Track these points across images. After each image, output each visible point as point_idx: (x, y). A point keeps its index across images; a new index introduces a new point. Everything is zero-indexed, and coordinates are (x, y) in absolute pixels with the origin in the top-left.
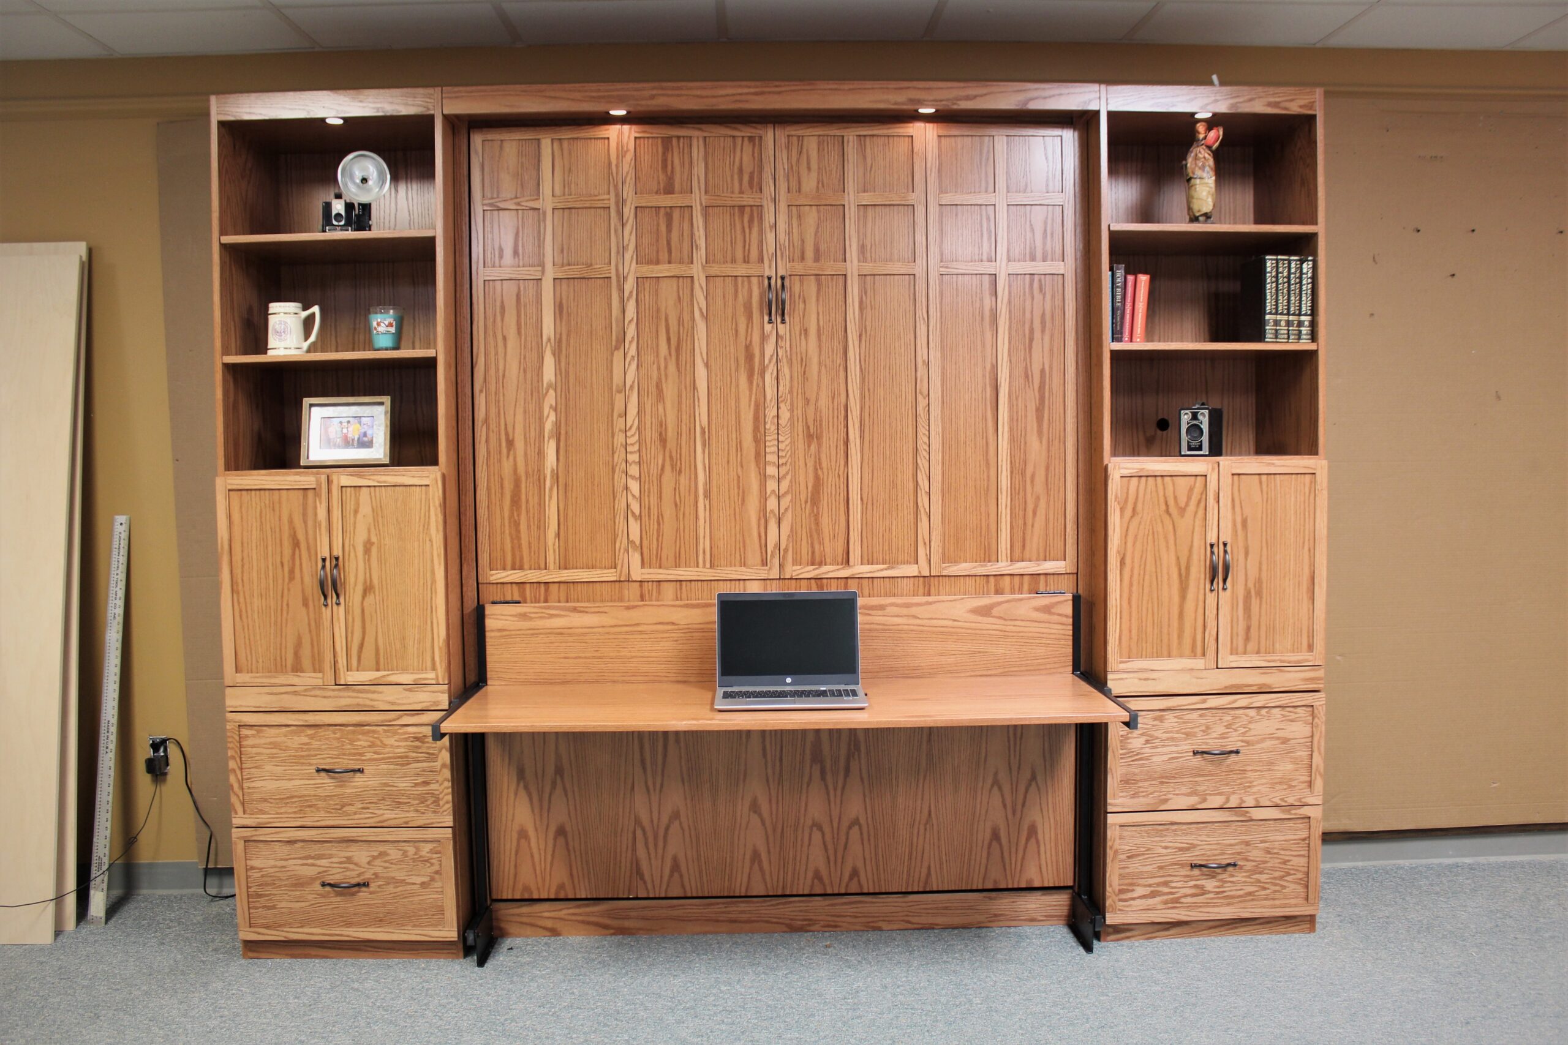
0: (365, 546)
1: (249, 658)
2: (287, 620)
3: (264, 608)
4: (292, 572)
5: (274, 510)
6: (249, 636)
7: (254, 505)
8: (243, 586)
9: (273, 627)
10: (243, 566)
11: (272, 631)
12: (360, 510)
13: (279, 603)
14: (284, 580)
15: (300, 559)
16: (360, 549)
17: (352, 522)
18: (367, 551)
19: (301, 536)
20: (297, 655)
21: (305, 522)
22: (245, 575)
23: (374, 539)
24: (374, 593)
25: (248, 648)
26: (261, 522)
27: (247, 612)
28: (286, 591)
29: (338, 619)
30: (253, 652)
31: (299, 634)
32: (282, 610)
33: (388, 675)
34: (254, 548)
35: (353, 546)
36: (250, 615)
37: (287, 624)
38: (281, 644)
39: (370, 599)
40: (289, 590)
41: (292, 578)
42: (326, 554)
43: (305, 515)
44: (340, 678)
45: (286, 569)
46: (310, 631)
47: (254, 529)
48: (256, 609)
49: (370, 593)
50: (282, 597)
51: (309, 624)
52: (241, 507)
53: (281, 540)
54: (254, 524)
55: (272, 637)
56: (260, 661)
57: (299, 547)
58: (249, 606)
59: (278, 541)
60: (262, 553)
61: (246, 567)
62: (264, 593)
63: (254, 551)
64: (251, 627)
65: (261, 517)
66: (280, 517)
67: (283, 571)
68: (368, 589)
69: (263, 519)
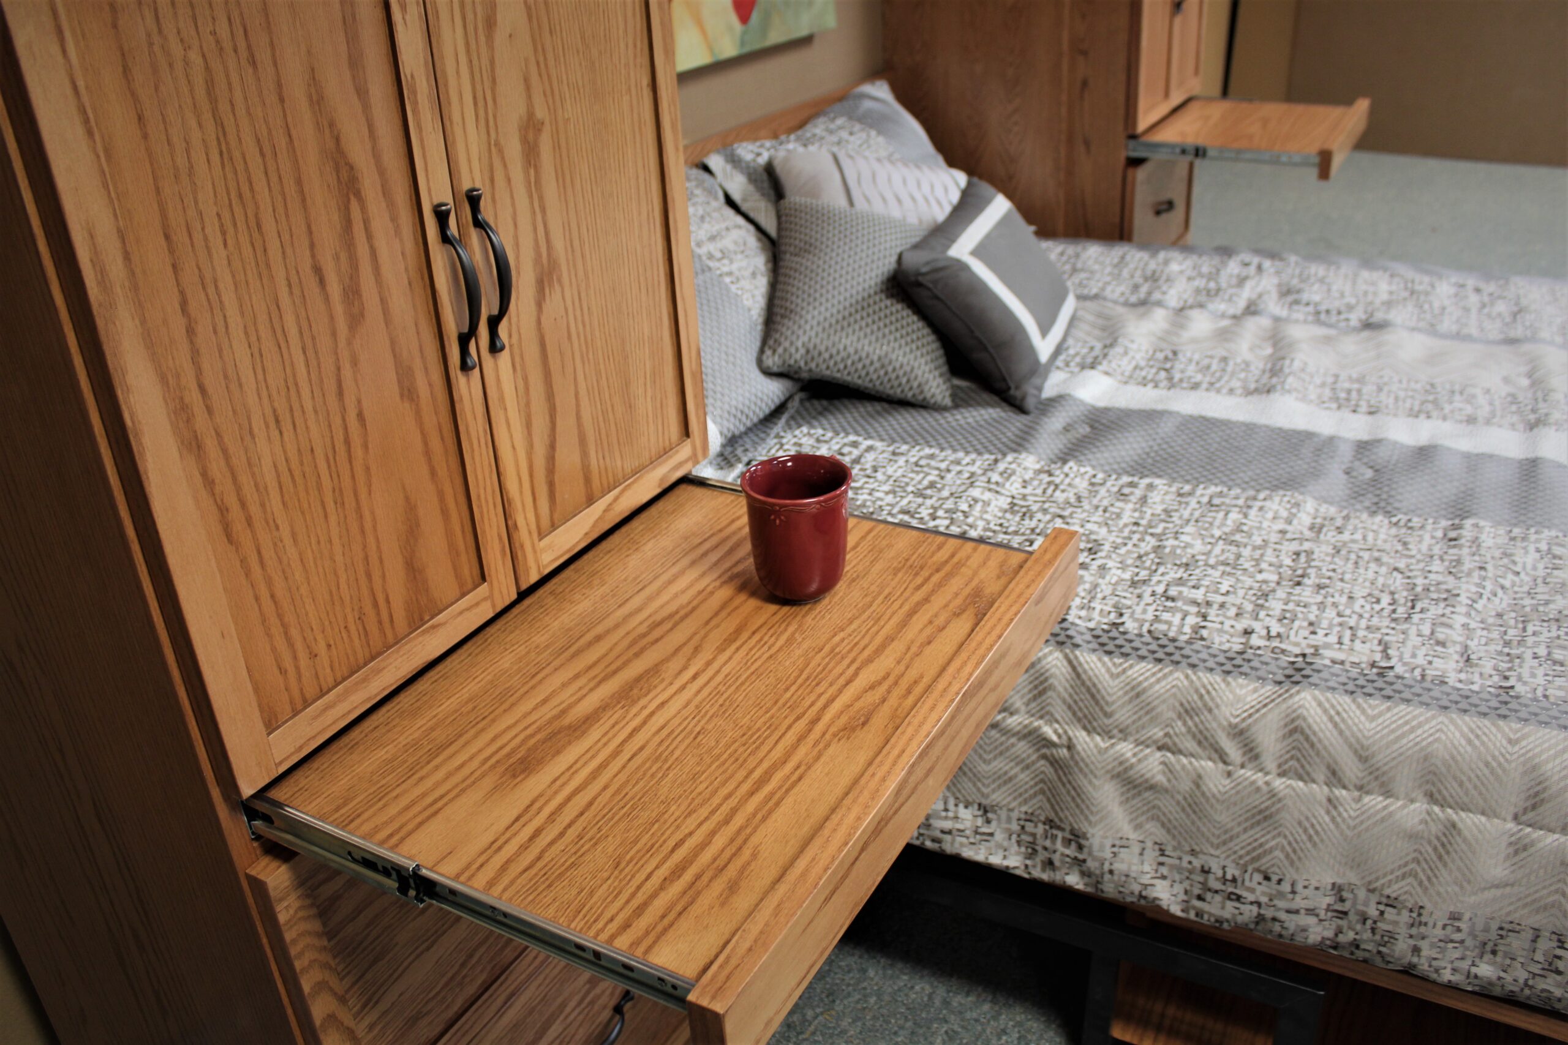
0: (524, 141)
1: (288, 663)
2: (368, 469)
3: (295, 464)
4: (352, 293)
5: (253, 63)
6: (269, 582)
7: (177, 50)
8: (209, 410)
9: (333, 519)
10: (190, 331)
11: (335, 532)
12: (499, 17)
13: (337, 421)
14: (334, 334)
15: (369, 237)
16: (514, 148)
17: (485, 62)
18: (531, 153)
19: (359, 153)
20: (414, 570)
21: (362, 92)
22: (206, 366)
23: (541, 113)
24: (560, 281)
25: (276, 630)
26: (220, 124)
27: (243, 504)
28: (347, 373)
29: (502, 399)
30: (294, 632)
31: (407, 499)
32: (347, 442)
33: (616, 499)
34: (216, 241)
35: (497, 144)
36: (254, 509)
37: (369, 485)
38: (366, 558)
39: (554, 303)
40: (355, 362)
41: (356, 319)
42: (445, 196)
43: (355, 62)
44: (527, 570)
45: (335, 289)
46: (433, 473)
47: (199, 157)
48: (270, 479)
49: (551, 285)
50: (340, 393)
51: (427, 453)
52: (126, 71)
53: (299, 182)
54: (196, 136)
55: (338, 549)
56: (321, 648)
57: (358, 194)
58: (244, 479)
59: (291, 189)
60: (247, 251)
61: (203, 330)
62: (281, 406)
63: (220, 254)
64: (268, 554)
65: (213, 100)
66: (279, 85)
67: (327, 299)
68: (545, 281)
69: (224, 107)
